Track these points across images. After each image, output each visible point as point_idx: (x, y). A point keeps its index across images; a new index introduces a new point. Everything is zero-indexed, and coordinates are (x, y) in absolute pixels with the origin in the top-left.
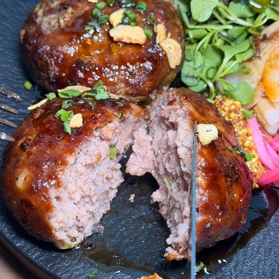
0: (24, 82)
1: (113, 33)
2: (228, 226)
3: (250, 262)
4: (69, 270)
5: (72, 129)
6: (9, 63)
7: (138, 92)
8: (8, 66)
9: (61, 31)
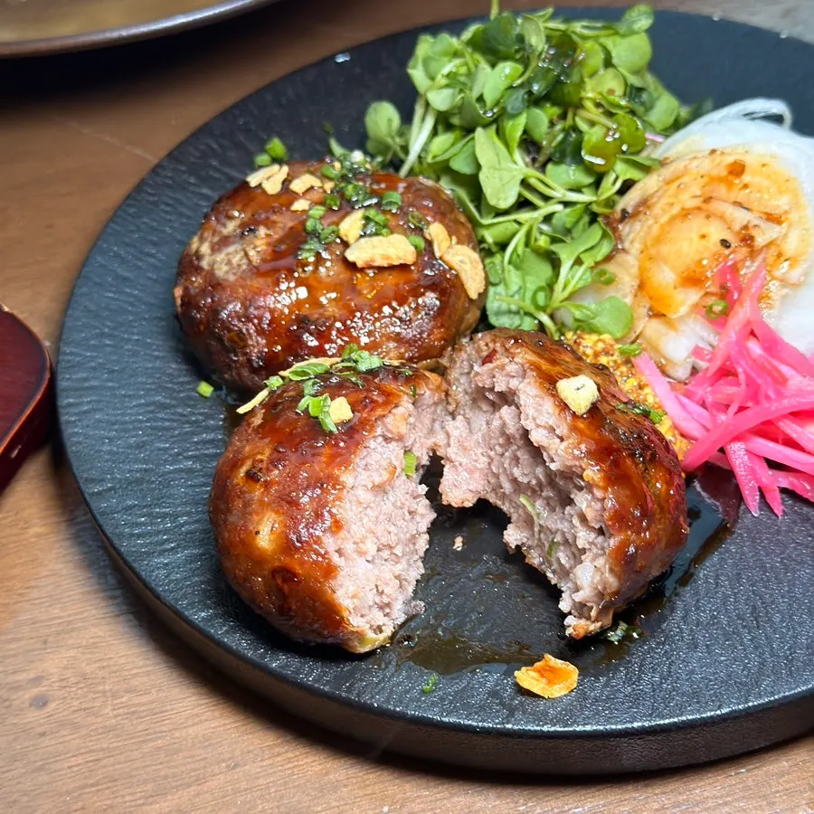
0: (197, 386)
1: (351, 255)
2: (663, 544)
3: (708, 603)
4: (383, 688)
5: (337, 425)
6: (157, 358)
7: (422, 352)
8: (158, 364)
9: (255, 270)
